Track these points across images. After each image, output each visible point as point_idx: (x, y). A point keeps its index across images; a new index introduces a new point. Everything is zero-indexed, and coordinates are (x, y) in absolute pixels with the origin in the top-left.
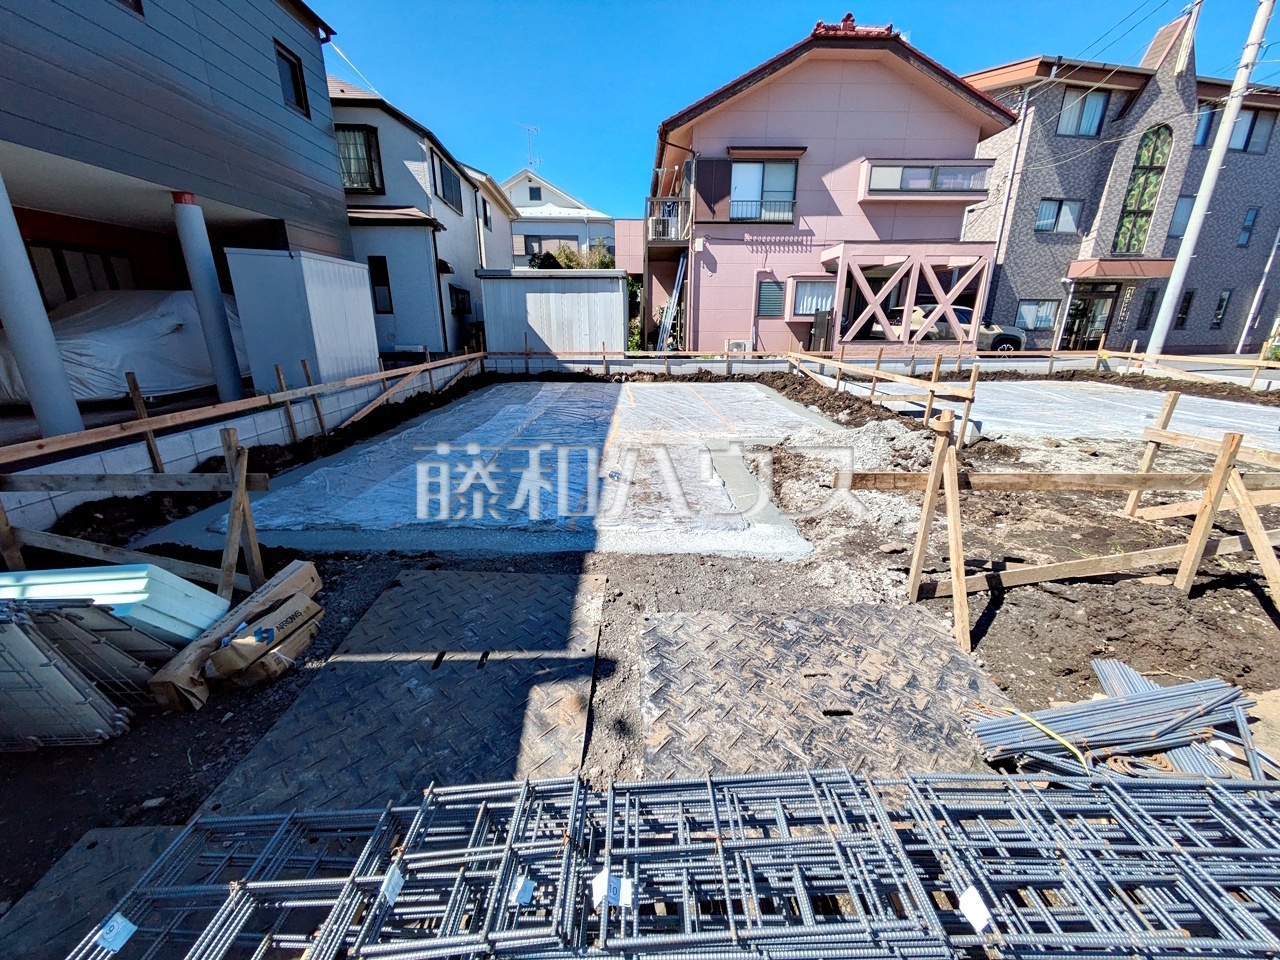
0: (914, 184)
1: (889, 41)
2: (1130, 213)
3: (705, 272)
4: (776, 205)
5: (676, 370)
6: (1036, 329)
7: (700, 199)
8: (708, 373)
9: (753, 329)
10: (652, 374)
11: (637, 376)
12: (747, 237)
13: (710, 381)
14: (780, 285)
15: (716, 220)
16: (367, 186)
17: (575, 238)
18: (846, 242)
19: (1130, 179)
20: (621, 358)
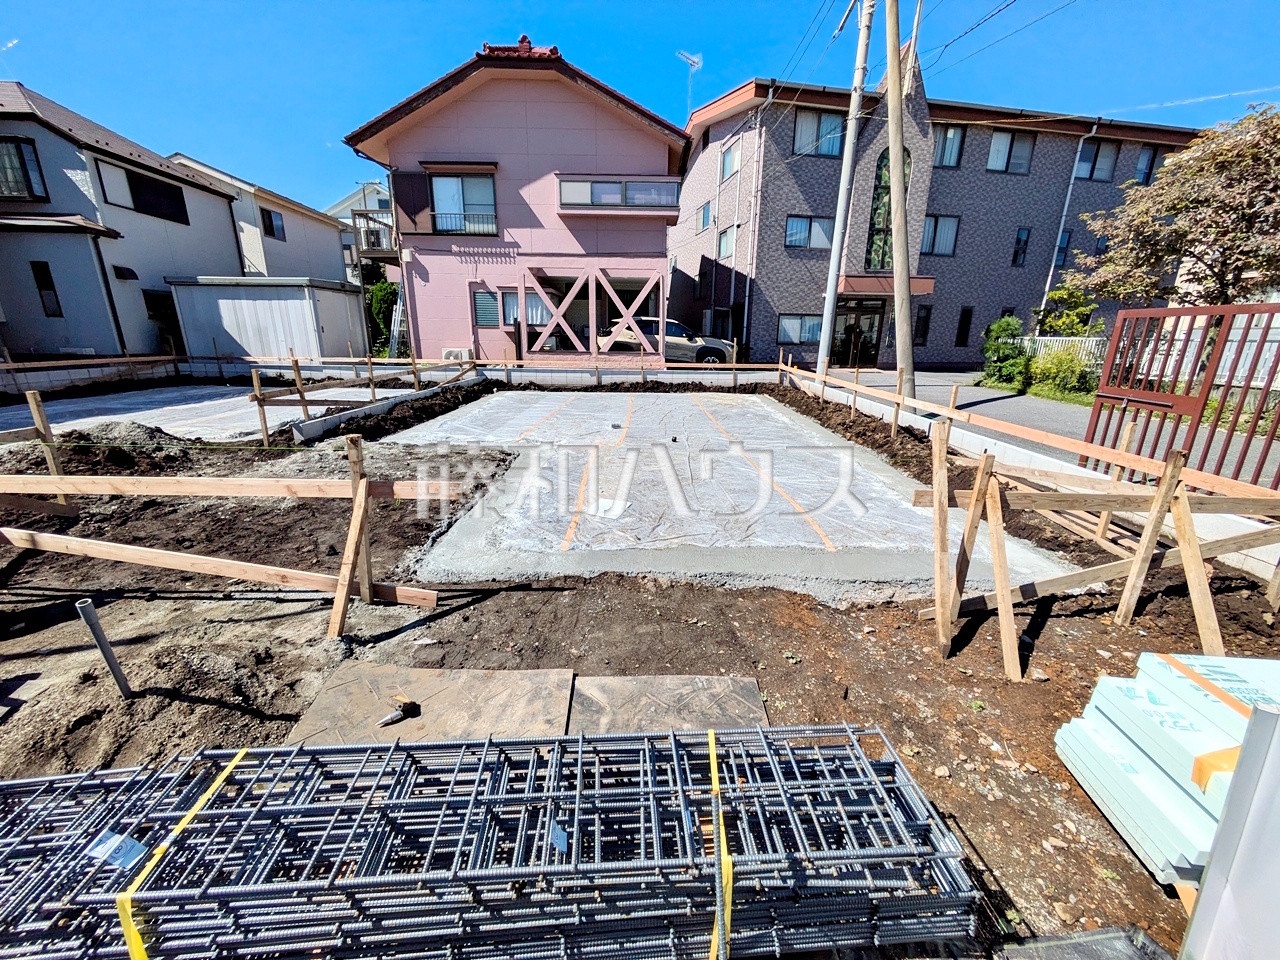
1: (554, 62)
2: (879, 231)
3: (417, 281)
4: (482, 219)
5: (365, 376)
6: (802, 343)
7: (400, 210)
9: (471, 337)
12: (455, 248)
14: (491, 295)
15: (419, 231)
16: (26, 194)
19: (874, 198)
20: (315, 364)
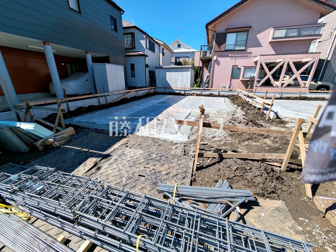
0: (291, 35)
3: (216, 65)
4: (240, 45)
5: (203, 93)
7: (216, 44)
8: (213, 94)
9: (229, 82)
10: (197, 94)
11: (192, 94)
12: (230, 55)
13: (213, 96)
14: (239, 69)
15: (220, 50)
16: (131, 47)
17: (188, 57)
18: (261, 55)
20: (189, 89)
